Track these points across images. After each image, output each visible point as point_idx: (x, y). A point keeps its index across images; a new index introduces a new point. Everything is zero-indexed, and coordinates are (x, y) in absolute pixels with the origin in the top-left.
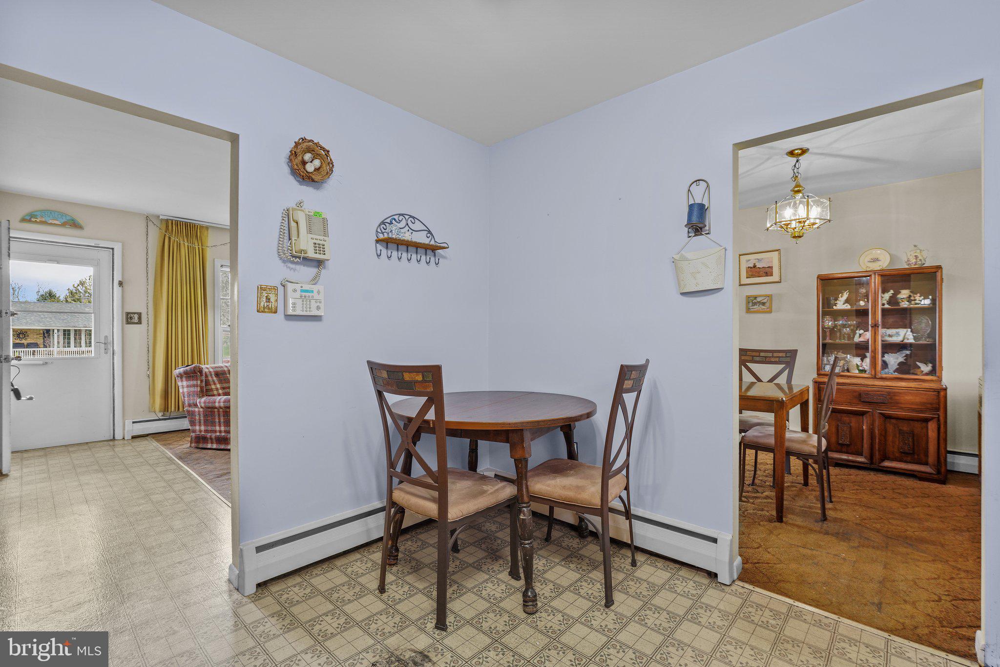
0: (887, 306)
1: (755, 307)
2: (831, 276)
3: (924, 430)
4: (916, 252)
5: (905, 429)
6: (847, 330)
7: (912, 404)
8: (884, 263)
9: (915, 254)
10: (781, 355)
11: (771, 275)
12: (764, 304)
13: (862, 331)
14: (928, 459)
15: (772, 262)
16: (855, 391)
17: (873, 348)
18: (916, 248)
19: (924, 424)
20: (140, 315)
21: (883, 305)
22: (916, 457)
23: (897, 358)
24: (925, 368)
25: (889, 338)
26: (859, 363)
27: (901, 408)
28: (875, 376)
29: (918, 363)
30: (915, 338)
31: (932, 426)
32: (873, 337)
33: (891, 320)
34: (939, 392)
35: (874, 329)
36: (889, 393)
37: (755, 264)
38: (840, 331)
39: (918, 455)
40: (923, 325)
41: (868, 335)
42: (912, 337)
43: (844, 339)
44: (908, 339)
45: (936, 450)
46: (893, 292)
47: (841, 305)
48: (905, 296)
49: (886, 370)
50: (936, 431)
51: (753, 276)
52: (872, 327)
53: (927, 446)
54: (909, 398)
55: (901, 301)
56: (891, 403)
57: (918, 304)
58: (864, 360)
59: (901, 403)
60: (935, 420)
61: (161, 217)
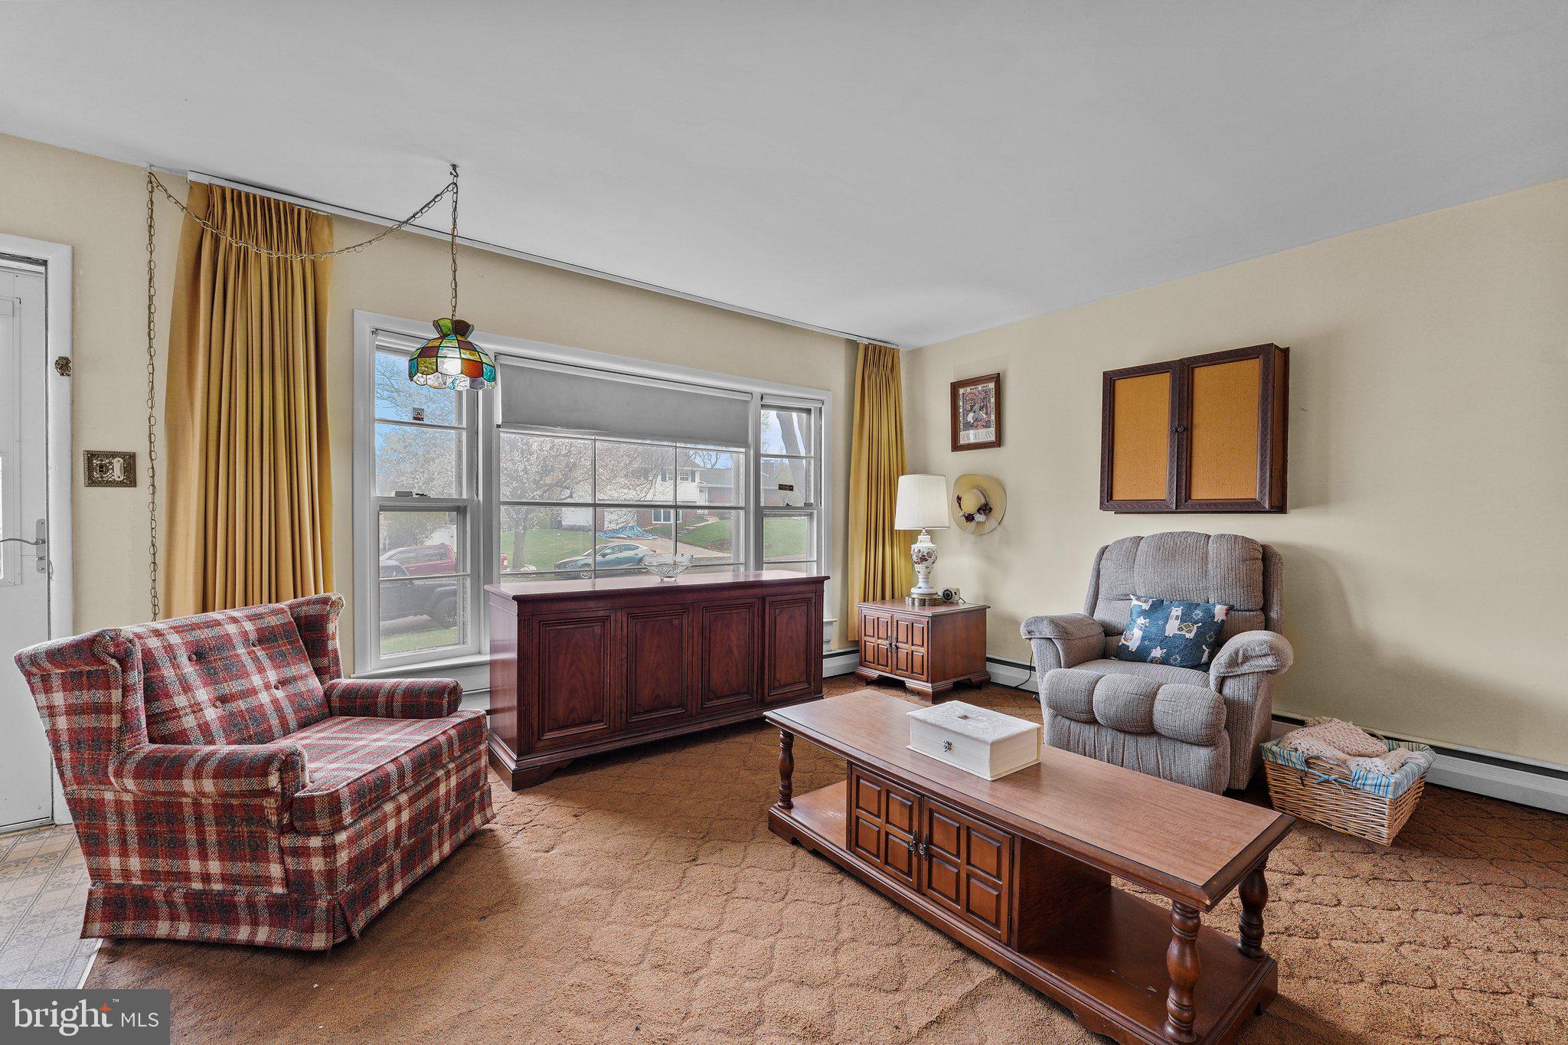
20: (130, 461)
61: (192, 177)
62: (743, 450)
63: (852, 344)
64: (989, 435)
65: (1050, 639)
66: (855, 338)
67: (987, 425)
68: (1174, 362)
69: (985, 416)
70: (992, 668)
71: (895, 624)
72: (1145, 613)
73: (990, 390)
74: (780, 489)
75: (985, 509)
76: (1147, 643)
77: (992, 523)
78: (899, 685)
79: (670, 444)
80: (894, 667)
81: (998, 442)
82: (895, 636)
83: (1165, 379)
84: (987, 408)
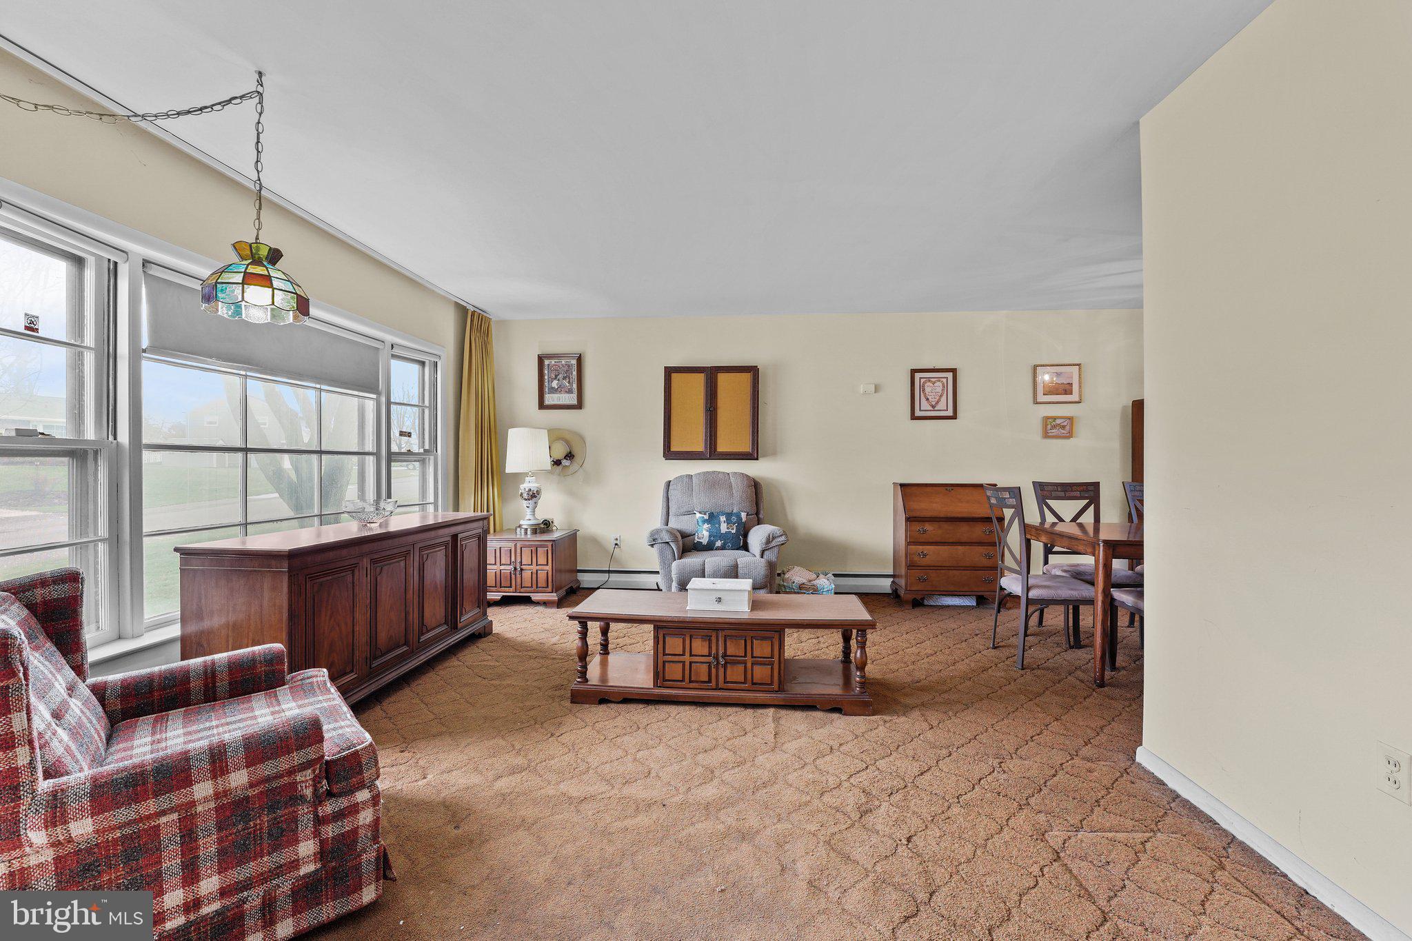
1: (1053, 431)
11: (1071, 393)
12: (1064, 427)
15: (1071, 378)
51: (1051, 393)
62: (374, 396)
63: (462, 309)
64: (571, 399)
65: (668, 543)
66: (465, 304)
67: (570, 391)
68: (708, 367)
69: (568, 384)
70: (581, 577)
71: (519, 551)
72: (705, 521)
73: (572, 365)
74: (401, 435)
75: (570, 456)
76: (712, 538)
77: (575, 466)
78: (526, 601)
79: (314, 385)
80: (518, 587)
81: (579, 406)
82: (519, 560)
83: (701, 377)
84: (569, 378)
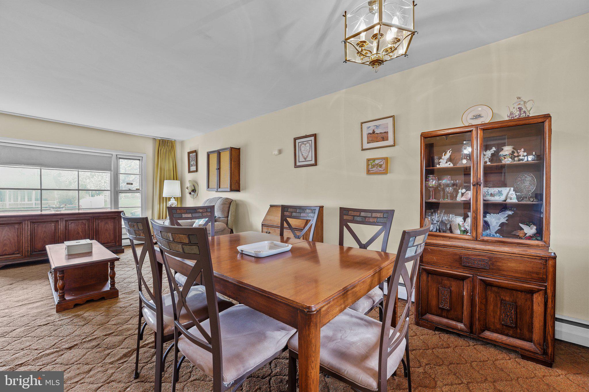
0: (489, 163)
1: (374, 169)
2: (434, 134)
3: (529, 303)
4: (519, 104)
5: (507, 299)
6: (450, 189)
7: (516, 272)
8: (487, 119)
9: (520, 106)
10: (378, 215)
11: (387, 139)
12: (381, 166)
13: (464, 191)
14: (532, 335)
15: (387, 127)
16: (455, 254)
17: (474, 208)
18: (519, 100)
19: (529, 296)
21: (486, 162)
22: (519, 331)
23: (499, 219)
24: (530, 230)
25: (491, 197)
26: (461, 223)
27: (504, 276)
28: (476, 239)
29: (521, 225)
30: (518, 198)
31: (538, 299)
32: (474, 197)
33: (493, 178)
34: (546, 261)
35: (475, 187)
36: (490, 258)
37: (374, 130)
38: (444, 190)
39: (520, 330)
40: (527, 183)
41: (469, 195)
42: (514, 196)
43: (447, 198)
44: (511, 199)
45: (543, 328)
46: (495, 150)
47: (444, 163)
48: (507, 153)
49: (488, 232)
50: (542, 306)
51: (373, 141)
52: (473, 185)
53: (532, 321)
54: (512, 265)
55: (503, 159)
56: (493, 269)
57: (522, 160)
58: (467, 220)
59: (504, 271)
60: (541, 293)
63: (154, 139)
64: (195, 168)
68: (217, 150)
74: (127, 184)
75: (194, 191)
79: (76, 170)
81: (197, 171)
83: (216, 155)
